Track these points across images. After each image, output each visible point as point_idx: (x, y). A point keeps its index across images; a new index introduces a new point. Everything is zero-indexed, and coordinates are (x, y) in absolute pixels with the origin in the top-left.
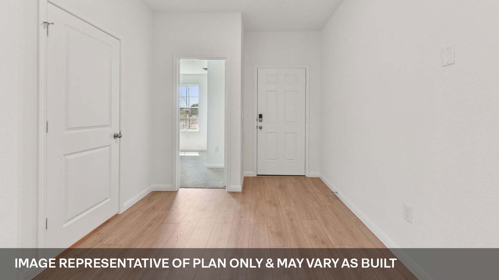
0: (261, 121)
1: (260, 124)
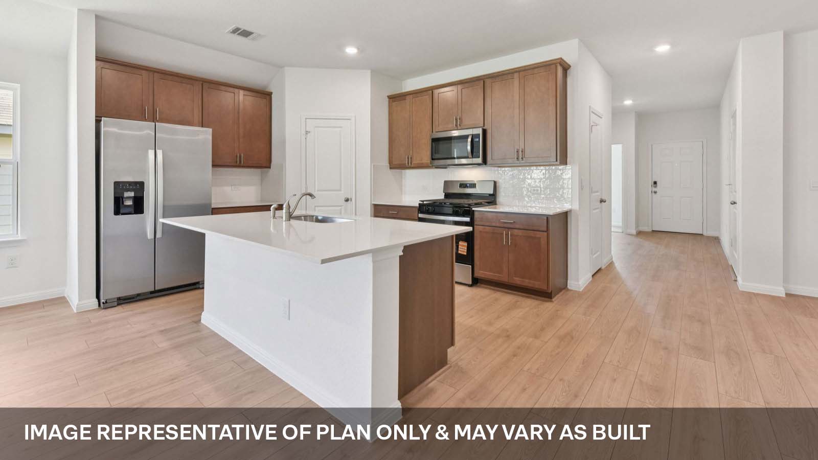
0: (656, 187)
1: (654, 189)
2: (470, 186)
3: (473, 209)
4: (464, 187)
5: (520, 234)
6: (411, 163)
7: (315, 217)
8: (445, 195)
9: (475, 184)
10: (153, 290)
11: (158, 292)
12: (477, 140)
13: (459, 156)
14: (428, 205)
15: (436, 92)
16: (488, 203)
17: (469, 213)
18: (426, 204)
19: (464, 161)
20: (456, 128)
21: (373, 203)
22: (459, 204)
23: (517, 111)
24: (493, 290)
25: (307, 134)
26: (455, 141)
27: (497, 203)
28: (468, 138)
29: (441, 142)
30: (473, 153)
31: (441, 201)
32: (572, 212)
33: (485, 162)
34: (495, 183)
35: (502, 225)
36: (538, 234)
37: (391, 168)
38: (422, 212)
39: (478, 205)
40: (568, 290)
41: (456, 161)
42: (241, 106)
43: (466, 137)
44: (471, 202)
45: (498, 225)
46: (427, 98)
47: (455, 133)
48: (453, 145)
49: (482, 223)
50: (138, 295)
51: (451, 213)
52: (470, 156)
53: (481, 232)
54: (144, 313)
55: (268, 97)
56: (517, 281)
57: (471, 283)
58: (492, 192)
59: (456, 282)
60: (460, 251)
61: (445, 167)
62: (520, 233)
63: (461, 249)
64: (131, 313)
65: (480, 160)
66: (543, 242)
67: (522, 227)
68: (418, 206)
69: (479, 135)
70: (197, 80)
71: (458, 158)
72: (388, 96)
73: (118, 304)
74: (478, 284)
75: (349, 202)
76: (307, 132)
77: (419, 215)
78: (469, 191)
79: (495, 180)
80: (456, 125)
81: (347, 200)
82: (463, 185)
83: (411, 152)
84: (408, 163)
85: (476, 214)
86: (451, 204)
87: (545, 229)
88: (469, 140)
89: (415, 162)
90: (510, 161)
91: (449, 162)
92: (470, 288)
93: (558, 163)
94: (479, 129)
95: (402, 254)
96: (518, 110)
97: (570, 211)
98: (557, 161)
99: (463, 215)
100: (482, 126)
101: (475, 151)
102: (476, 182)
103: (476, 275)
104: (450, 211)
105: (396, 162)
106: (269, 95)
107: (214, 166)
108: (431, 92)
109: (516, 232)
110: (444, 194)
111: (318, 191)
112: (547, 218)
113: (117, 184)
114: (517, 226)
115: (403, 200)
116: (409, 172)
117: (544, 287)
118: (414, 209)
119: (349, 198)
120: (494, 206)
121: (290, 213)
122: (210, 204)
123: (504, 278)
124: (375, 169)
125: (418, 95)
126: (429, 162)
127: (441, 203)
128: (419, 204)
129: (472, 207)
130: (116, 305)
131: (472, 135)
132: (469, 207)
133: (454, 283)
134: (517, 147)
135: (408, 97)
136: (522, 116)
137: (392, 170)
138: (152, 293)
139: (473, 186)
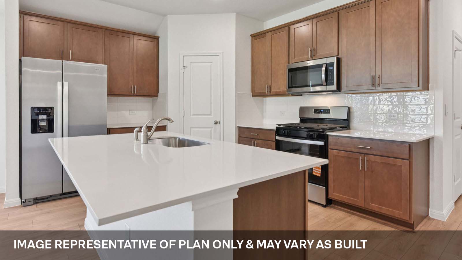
2: (324, 112)
3: (327, 133)
4: (319, 113)
5: (378, 161)
6: (270, 91)
7: (178, 139)
8: (301, 120)
9: (329, 110)
10: (61, 193)
11: (66, 194)
12: (332, 68)
13: (315, 83)
14: (284, 129)
15: (293, 27)
16: (343, 127)
17: (323, 136)
18: (282, 128)
19: (318, 88)
20: (311, 59)
21: (238, 126)
22: (313, 128)
23: (372, 38)
24: (348, 212)
25: (184, 68)
26: (311, 70)
27: (351, 128)
28: (322, 67)
29: (298, 72)
30: (328, 81)
31: (297, 125)
32: (435, 139)
33: (339, 89)
34: (349, 109)
35: (357, 150)
36: (399, 162)
37: (253, 96)
38: (279, 135)
39: (333, 129)
40: (430, 219)
41: (312, 89)
42: (135, 48)
43: (321, 66)
44: (325, 126)
45: (353, 150)
46: (284, 34)
47: (310, 63)
48: (308, 73)
49: (336, 147)
50: (51, 196)
51: (306, 136)
52: (325, 84)
53: (336, 156)
54: (48, 213)
55: (156, 40)
56: (374, 207)
57: (325, 204)
58: (345, 117)
59: (309, 201)
60: (315, 172)
61: (300, 94)
62: (378, 159)
63: (315, 171)
64: (40, 212)
65: (334, 87)
66: (405, 170)
67: (379, 153)
68: (275, 129)
69: (334, 63)
70: (101, 28)
71: (313, 86)
72: (251, 35)
73: (34, 203)
74: (332, 205)
75: (218, 124)
76: (184, 67)
77: (276, 137)
78: (323, 116)
79: (349, 106)
80: (311, 56)
81: (216, 123)
82: (318, 111)
83: (270, 82)
84: (268, 92)
85: (330, 138)
86: (306, 128)
87: (407, 157)
88: (324, 69)
89: (274, 90)
90: (365, 87)
91: (305, 89)
92: (324, 208)
93: (420, 88)
94: (334, 57)
95: (237, 196)
96: (374, 37)
97: (433, 138)
98: (418, 86)
99: (318, 139)
100: (337, 55)
101: (329, 79)
102: (329, 109)
103: (330, 196)
104: (305, 134)
105: (257, 91)
106: (157, 38)
107: (109, 95)
108: (288, 27)
109: (373, 158)
110: (300, 118)
111: (193, 115)
112: (409, 145)
113: (33, 109)
114: (374, 153)
115: (264, 123)
116: (269, 100)
117: (406, 218)
118: (272, 132)
119: (218, 121)
120: (348, 131)
121: (147, 136)
122: (106, 125)
123: (360, 203)
124: (239, 97)
125: (277, 31)
126: (286, 90)
127: (296, 127)
128: (277, 127)
129: (326, 131)
130: (33, 203)
131: (327, 64)
132: (323, 132)
133: (307, 200)
134: (373, 74)
135: (267, 34)
136: (378, 43)
137: (253, 98)
138: (61, 195)
139: (327, 111)
